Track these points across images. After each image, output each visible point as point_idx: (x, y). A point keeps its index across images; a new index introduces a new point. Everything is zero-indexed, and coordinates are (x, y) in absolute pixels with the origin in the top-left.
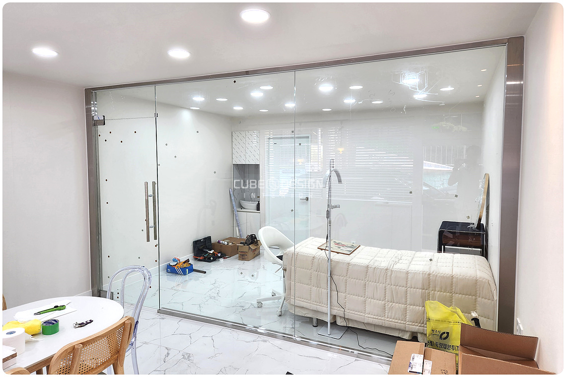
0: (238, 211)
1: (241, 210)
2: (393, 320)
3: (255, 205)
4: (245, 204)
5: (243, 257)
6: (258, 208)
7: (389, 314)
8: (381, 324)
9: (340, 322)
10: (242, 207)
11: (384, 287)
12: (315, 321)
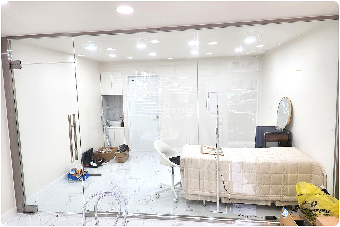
0: (107, 128)
1: (109, 127)
2: (261, 195)
3: (120, 123)
4: (111, 122)
5: (120, 160)
6: (123, 125)
7: (259, 192)
8: (253, 199)
9: (224, 201)
10: (110, 126)
11: (255, 175)
12: (204, 203)
